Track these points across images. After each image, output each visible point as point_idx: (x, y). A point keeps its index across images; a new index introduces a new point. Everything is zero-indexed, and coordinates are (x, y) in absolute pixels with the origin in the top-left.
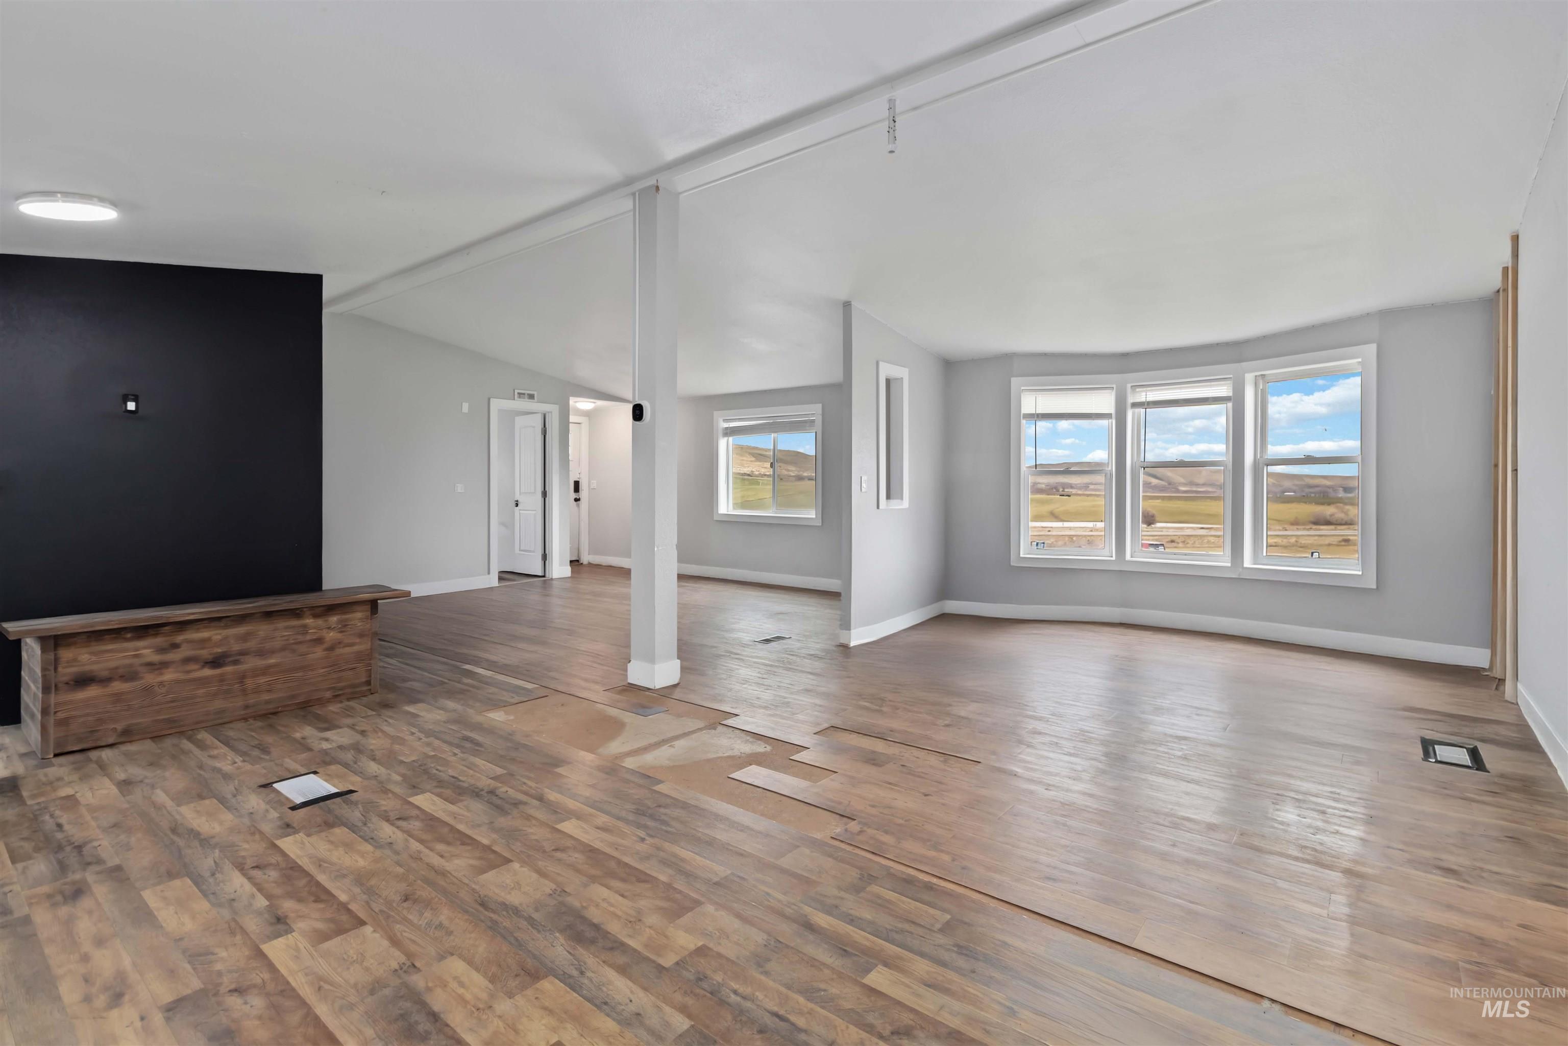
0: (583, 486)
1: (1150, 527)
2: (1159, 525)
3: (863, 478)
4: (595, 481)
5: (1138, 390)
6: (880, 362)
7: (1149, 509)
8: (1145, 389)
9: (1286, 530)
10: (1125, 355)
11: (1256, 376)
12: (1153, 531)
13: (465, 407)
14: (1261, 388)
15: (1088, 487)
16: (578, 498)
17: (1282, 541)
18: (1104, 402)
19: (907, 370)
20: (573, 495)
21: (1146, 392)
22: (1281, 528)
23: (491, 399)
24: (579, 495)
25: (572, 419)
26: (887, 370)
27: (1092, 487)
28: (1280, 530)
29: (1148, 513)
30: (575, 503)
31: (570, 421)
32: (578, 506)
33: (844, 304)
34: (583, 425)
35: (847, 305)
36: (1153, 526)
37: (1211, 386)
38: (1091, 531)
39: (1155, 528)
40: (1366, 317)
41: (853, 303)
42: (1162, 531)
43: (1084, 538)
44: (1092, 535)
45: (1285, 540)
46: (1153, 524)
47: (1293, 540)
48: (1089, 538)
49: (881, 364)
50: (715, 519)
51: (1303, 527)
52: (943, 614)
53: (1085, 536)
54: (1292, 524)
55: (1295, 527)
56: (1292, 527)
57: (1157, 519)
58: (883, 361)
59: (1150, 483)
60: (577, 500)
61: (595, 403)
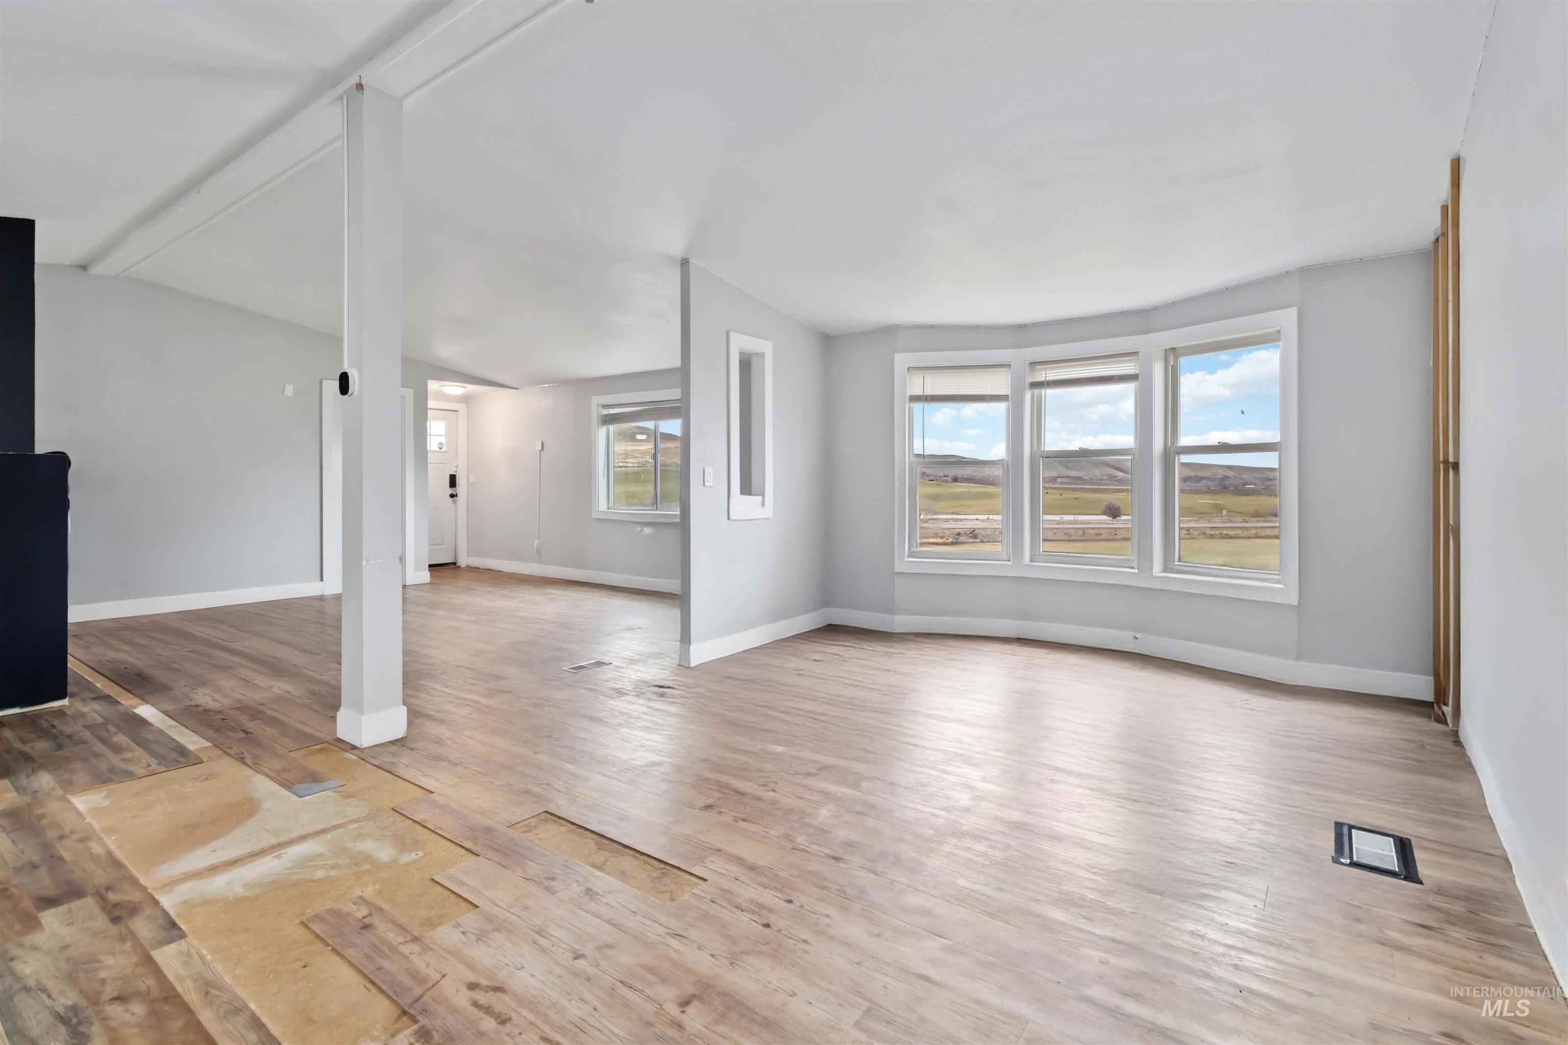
0: (460, 481)
1: (1115, 519)
2: (1124, 517)
3: (706, 470)
4: (474, 475)
5: (1037, 367)
6: (731, 333)
7: (1114, 502)
8: (1044, 367)
9: (1247, 522)
10: (1022, 327)
11: (1166, 350)
12: (1118, 524)
13: (289, 390)
14: (1172, 363)
15: (1056, 480)
16: (454, 493)
17: (1243, 533)
18: (998, 383)
19: (770, 343)
20: (450, 491)
21: (1046, 369)
22: (1242, 520)
23: (324, 381)
24: (456, 491)
25: (431, 404)
26: (740, 343)
27: (1059, 480)
28: (1240, 522)
29: (1113, 507)
30: (451, 499)
31: (429, 407)
32: (455, 502)
33: (681, 261)
34: (460, 414)
35: (685, 263)
36: (1118, 518)
37: (1117, 362)
38: (1058, 524)
39: (1121, 520)
40: (1285, 275)
41: (691, 260)
42: (1127, 524)
43: (1050, 531)
44: (1058, 528)
45: (1245, 532)
46: (1118, 516)
47: (1254, 532)
48: (1055, 531)
49: (732, 334)
50: (594, 517)
51: (1263, 519)
52: (830, 625)
53: (1052, 529)
54: (1253, 516)
55: (1255, 519)
56: (1253, 519)
57: (1123, 512)
58: (735, 332)
59: (1116, 476)
60: (452, 496)
61: (465, 387)
